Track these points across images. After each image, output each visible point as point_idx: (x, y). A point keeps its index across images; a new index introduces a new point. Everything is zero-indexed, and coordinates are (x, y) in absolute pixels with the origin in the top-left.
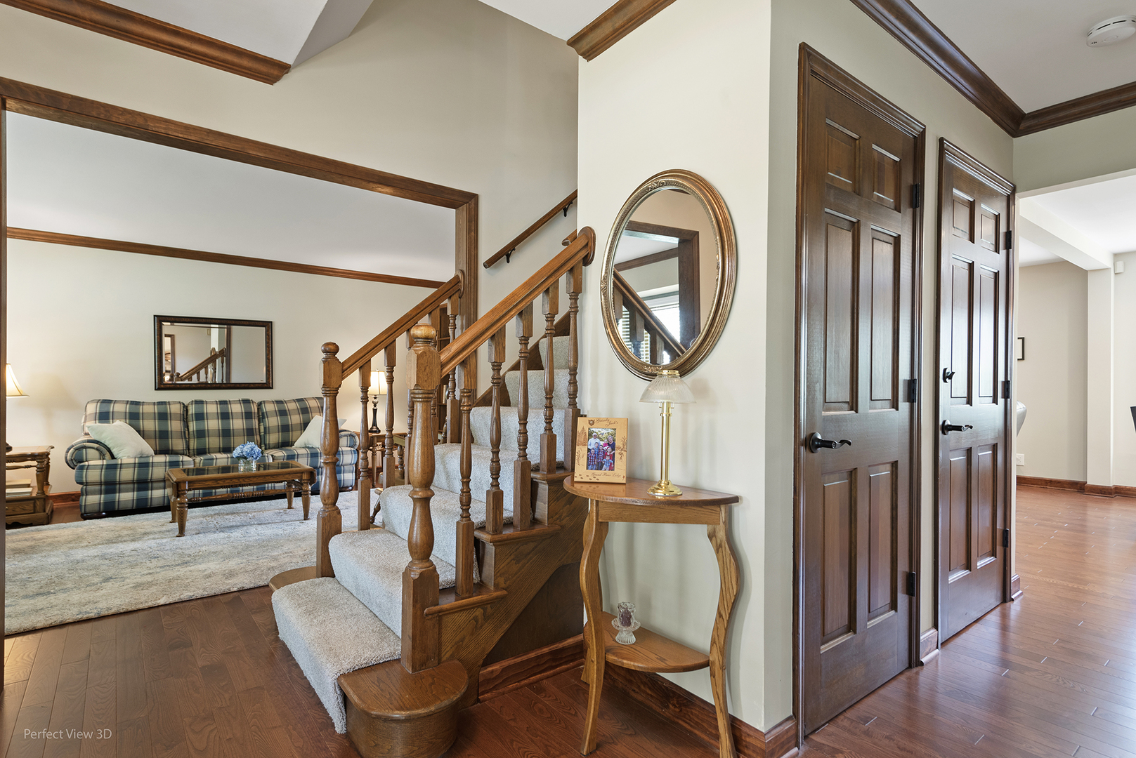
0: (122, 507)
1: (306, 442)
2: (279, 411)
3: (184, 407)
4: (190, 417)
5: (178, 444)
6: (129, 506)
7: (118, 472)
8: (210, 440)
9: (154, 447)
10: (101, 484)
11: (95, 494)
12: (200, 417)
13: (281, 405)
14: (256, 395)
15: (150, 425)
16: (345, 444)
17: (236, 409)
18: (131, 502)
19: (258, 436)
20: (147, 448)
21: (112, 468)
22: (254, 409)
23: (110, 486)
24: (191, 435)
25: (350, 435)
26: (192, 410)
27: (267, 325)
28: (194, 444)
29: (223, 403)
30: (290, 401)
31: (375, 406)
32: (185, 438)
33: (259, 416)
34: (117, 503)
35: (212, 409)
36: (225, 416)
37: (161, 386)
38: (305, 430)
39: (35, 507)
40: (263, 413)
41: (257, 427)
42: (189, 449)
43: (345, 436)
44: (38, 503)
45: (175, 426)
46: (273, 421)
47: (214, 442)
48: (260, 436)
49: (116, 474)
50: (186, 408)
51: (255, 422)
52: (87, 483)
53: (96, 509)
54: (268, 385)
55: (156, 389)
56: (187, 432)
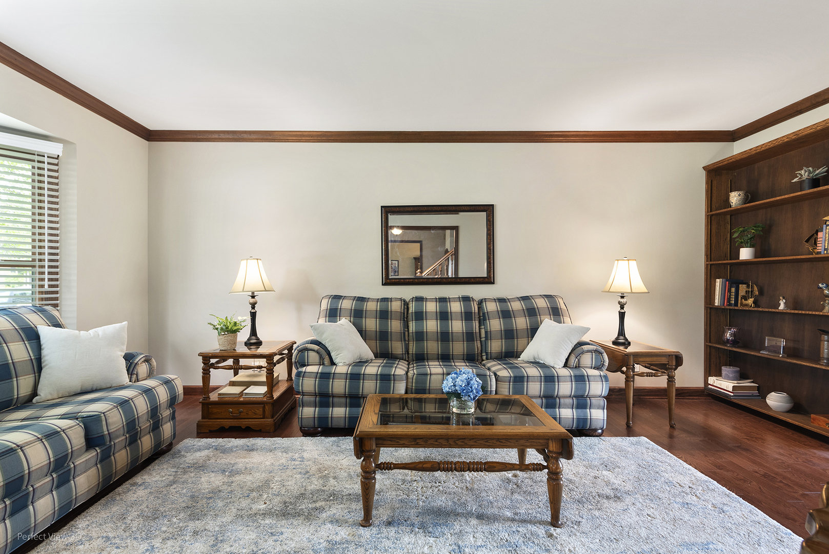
0: (336, 424)
1: (536, 356)
2: (502, 311)
3: (404, 305)
4: (410, 315)
5: (397, 347)
6: (342, 425)
7: (331, 383)
8: (429, 345)
9: (375, 350)
10: (315, 395)
11: (310, 407)
12: (420, 316)
13: (504, 304)
14: (477, 292)
15: (371, 324)
16: (589, 364)
17: (456, 307)
18: (343, 420)
19: (479, 342)
20: (366, 351)
21: (325, 377)
22: (475, 308)
23: (324, 398)
24: (411, 338)
25: (596, 351)
26: (412, 308)
27: (488, 210)
28: (413, 348)
29: (443, 300)
30: (513, 300)
31: (622, 307)
32: (405, 340)
33: (480, 317)
34: (330, 419)
35: (431, 307)
36: (444, 316)
37: (388, 281)
38: (532, 337)
39: (264, 411)
40: (484, 314)
41: (477, 330)
42: (408, 354)
43: (588, 351)
44: (267, 407)
45: (395, 325)
46: (495, 325)
47: (432, 347)
48: (481, 342)
49: (328, 384)
50: (406, 304)
51: (476, 324)
52: (303, 392)
53: (311, 424)
54: (488, 280)
55: (383, 285)
56: (406, 333)
